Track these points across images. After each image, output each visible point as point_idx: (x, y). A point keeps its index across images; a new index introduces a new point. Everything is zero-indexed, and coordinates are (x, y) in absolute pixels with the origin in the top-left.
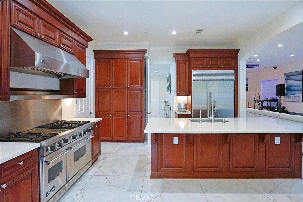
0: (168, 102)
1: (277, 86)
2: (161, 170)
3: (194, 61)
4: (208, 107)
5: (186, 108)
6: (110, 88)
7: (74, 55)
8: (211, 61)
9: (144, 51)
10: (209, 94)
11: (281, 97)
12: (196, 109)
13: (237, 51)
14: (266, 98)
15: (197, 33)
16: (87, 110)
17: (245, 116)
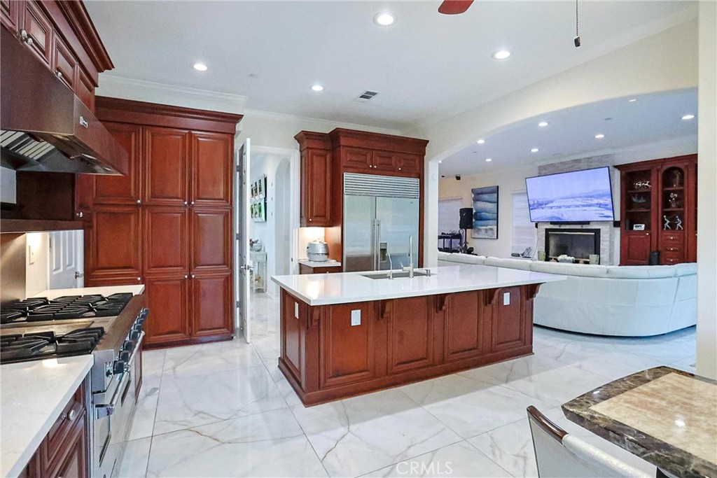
0: (256, 242)
1: (462, 211)
2: (326, 384)
3: (348, 155)
4: (373, 250)
5: (327, 254)
6: (138, 205)
8: (380, 157)
9: (236, 118)
10: (375, 224)
11: (468, 230)
12: (351, 254)
13: (424, 143)
14: (443, 233)
15: (362, 97)
16: (68, 265)
17: (437, 264)
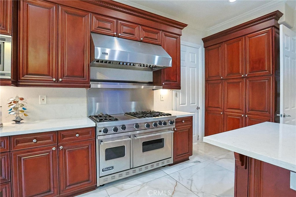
7: (161, 45)
16: (191, 104)
